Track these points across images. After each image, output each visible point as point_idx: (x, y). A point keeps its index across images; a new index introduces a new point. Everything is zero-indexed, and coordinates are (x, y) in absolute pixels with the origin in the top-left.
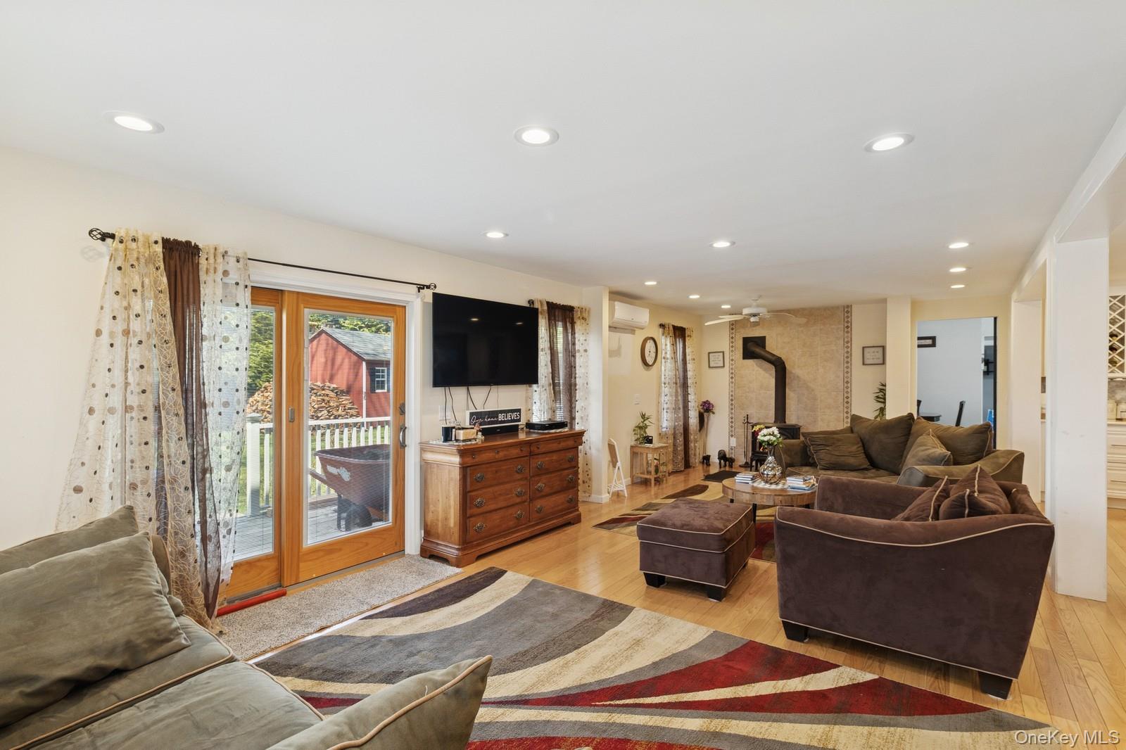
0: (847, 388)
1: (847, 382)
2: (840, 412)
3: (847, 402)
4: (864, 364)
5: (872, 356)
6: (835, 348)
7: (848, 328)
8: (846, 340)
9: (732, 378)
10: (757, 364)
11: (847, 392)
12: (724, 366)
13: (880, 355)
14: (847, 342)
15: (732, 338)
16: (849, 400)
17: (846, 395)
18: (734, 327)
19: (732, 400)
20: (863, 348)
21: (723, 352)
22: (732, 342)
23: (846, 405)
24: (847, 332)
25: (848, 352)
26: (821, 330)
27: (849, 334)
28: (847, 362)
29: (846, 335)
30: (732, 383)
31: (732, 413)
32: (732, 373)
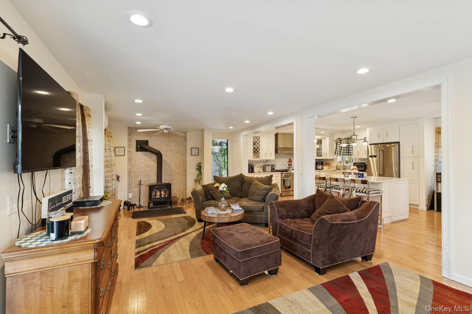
0: (185, 165)
1: (185, 163)
2: (182, 175)
3: (185, 171)
4: (191, 155)
5: (195, 151)
6: (180, 148)
7: (185, 139)
8: (185, 144)
9: (130, 161)
10: (144, 154)
11: (185, 167)
12: (124, 155)
13: (197, 152)
14: (185, 145)
15: (130, 140)
16: (186, 170)
17: (185, 168)
18: (131, 134)
19: (130, 173)
20: (191, 148)
21: (124, 147)
22: (130, 142)
23: (185, 172)
24: (185, 141)
25: (185, 150)
26: (174, 139)
27: (186, 142)
28: (185, 154)
29: (185, 142)
30: (130, 164)
31: (129, 180)
32: (130, 159)
